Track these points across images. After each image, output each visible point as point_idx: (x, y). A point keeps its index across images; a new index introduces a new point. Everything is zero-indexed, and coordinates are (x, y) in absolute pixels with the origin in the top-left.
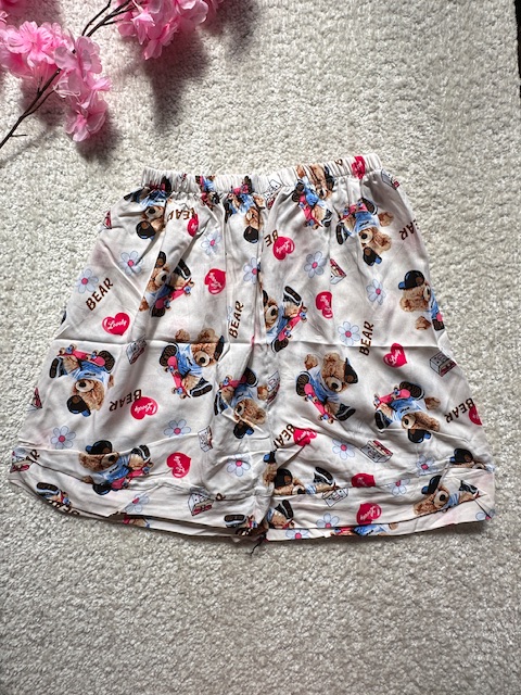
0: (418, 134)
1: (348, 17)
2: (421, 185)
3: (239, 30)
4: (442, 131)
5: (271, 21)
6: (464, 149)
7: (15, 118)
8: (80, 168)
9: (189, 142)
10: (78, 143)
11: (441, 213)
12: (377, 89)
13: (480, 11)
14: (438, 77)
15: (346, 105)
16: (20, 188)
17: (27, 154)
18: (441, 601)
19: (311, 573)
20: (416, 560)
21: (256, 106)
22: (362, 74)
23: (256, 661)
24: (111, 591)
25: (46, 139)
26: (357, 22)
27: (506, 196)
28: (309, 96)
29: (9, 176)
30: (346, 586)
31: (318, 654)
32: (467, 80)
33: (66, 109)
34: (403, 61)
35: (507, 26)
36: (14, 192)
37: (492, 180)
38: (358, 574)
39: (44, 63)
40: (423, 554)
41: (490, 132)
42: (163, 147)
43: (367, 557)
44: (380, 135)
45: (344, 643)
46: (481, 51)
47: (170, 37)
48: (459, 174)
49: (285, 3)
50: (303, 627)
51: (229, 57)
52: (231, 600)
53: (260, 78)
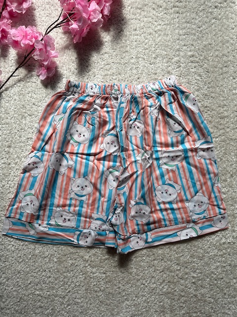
0: (199, 78)
1: (168, 24)
2: (200, 102)
3: (117, 29)
4: (210, 77)
5: (132, 26)
6: (220, 85)
7: (14, 68)
8: (44, 90)
9: (94, 80)
10: (42, 80)
11: (209, 115)
12: (180, 57)
13: (227, 23)
14: (208, 52)
15: (166, 65)
16: (15, 100)
17: (19, 85)
18: (207, 295)
19: (147, 281)
20: (196, 276)
21: (124, 64)
22: (174, 51)
24: (53, 288)
25: (28, 77)
26: (171, 27)
28: (149, 60)
29: (10, 94)
30: (163, 287)
32: (221, 54)
33: (37, 64)
34: (192, 45)
36: (12, 102)
38: (169, 282)
39: (28, 44)
40: (199, 273)
41: (232, 78)
43: (173, 274)
44: (181, 78)
46: (228, 41)
47: (86, 34)
48: (217, 97)
49: (139, 18)
50: (142, 306)
51: (112, 41)
52: (109, 293)
53: (127, 51)
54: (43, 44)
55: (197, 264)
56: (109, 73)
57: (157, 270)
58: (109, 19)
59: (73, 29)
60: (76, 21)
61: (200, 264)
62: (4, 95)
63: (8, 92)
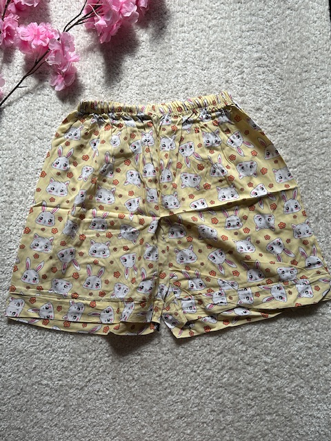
0: (269, 87)
1: (226, 18)
2: (271, 119)
3: (158, 25)
4: (284, 86)
5: (177, 21)
6: (298, 97)
7: (20, 77)
8: (59, 105)
9: (126, 92)
10: (58, 92)
11: (284, 137)
12: (243, 60)
13: (308, 14)
14: (281, 53)
15: (223, 70)
16: (21, 118)
17: (26, 98)
18: (286, 389)
19: (199, 367)
20: (269, 360)
21: (167, 70)
22: (234, 52)
23: (161, 426)
24: (67, 376)
25: (38, 89)
26: (231, 21)
27: (325, 126)
28: (200, 65)
29: (14, 111)
30: (222, 376)
31: (203, 423)
32: (299, 56)
33: (51, 71)
34: (259, 44)
35: (324, 24)
36: (17, 121)
37: (316, 116)
38: (230, 369)
39: (41, 46)
40: (273, 357)
41: (315, 87)
42: (110, 95)
43: (236, 357)
44: (244, 88)
45: (221, 415)
46: (308, 38)
47: (116, 31)
48: (295, 113)
49: (187, 10)
50: (193, 404)
51: (151, 41)
52: (146, 384)
53: (171, 54)
54: (59, 44)
55: (271, 343)
56: (147, 83)
57: (214, 351)
58: (147, 12)
59: (100, 26)
60: (103, 15)
61: (274, 344)
62: (6, 112)
63: (11, 108)
